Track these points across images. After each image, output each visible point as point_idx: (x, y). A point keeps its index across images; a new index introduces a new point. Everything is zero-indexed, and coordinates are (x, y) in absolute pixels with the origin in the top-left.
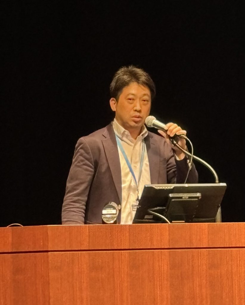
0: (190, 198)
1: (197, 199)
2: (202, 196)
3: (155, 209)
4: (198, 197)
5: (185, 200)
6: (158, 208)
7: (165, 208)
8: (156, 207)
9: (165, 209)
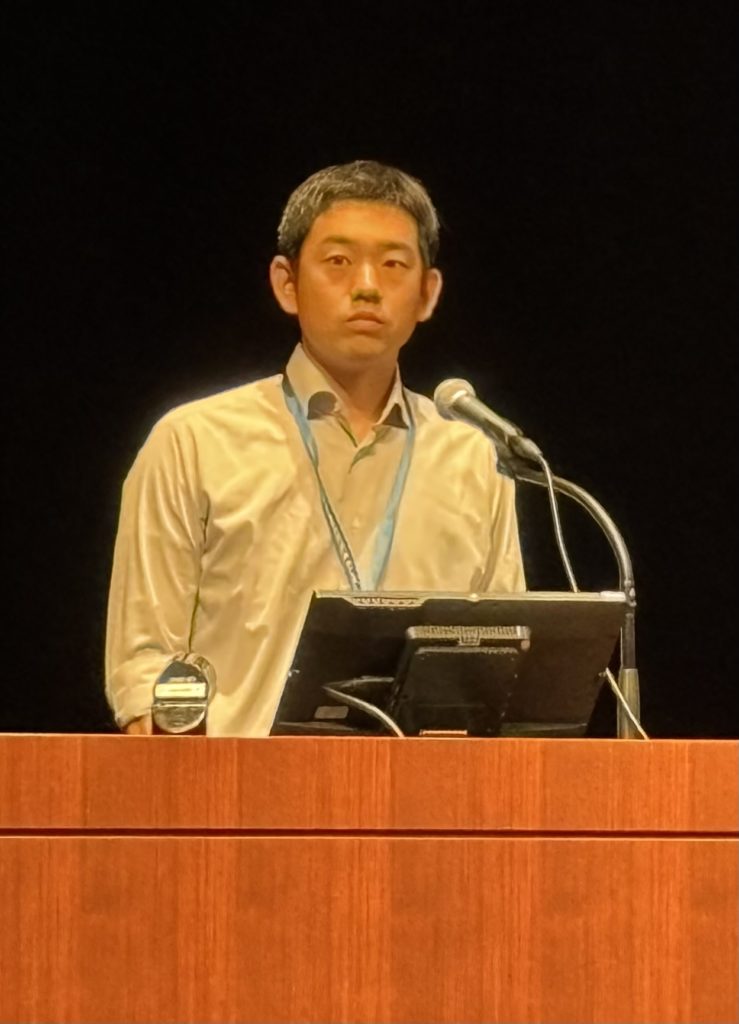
0: (485, 643)
1: (512, 650)
2: (533, 639)
3: (355, 682)
4: (516, 643)
5: (467, 651)
6: (366, 679)
7: (390, 680)
8: (359, 676)
9: (391, 684)
